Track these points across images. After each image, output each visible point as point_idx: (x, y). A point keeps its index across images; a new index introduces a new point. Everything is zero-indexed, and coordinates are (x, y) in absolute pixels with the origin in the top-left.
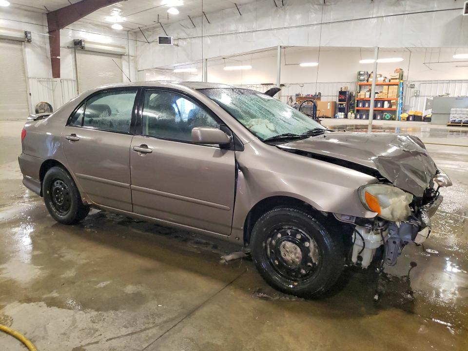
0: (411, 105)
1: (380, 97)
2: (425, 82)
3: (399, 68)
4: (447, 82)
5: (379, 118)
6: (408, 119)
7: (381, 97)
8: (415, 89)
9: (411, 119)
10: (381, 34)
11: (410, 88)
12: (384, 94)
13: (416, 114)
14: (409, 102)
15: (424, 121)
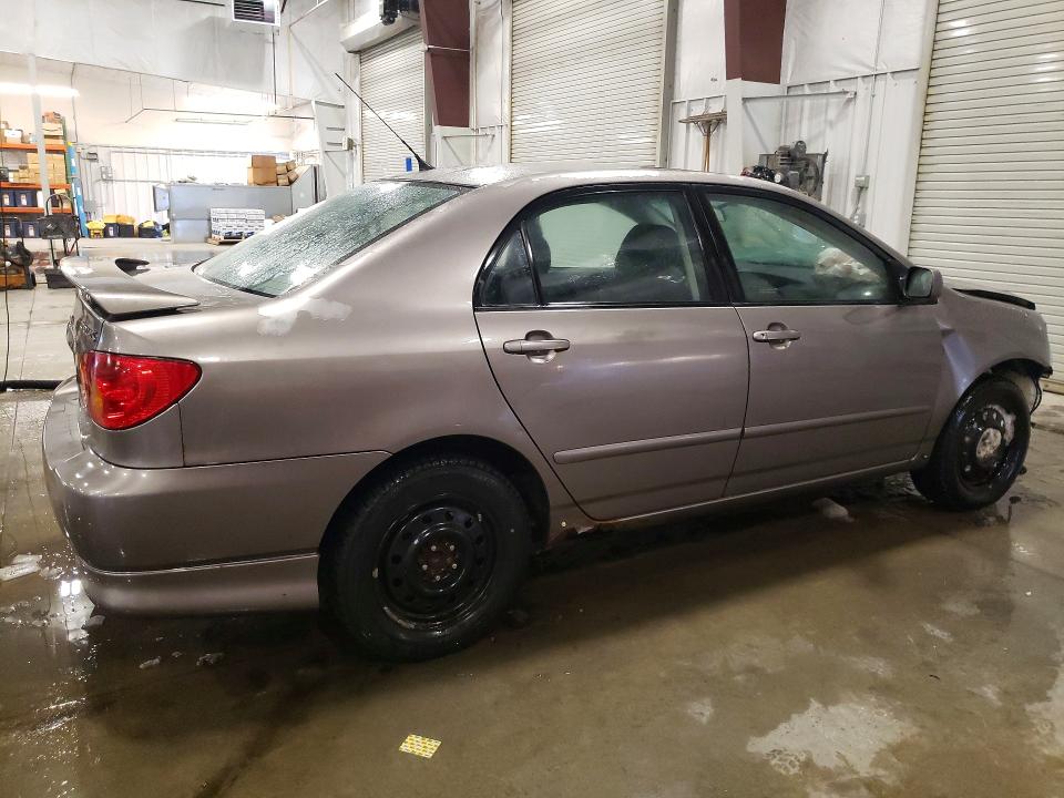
0: (99, 202)
1: (22, 181)
2: (120, 150)
3: (51, 111)
4: (164, 152)
5: (32, 233)
6: (106, 234)
7: (27, 181)
8: (101, 164)
9: (111, 233)
10: (36, 24)
11: (88, 162)
12: (32, 174)
13: (121, 221)
14: (93, 194)
15: (140, 236)
